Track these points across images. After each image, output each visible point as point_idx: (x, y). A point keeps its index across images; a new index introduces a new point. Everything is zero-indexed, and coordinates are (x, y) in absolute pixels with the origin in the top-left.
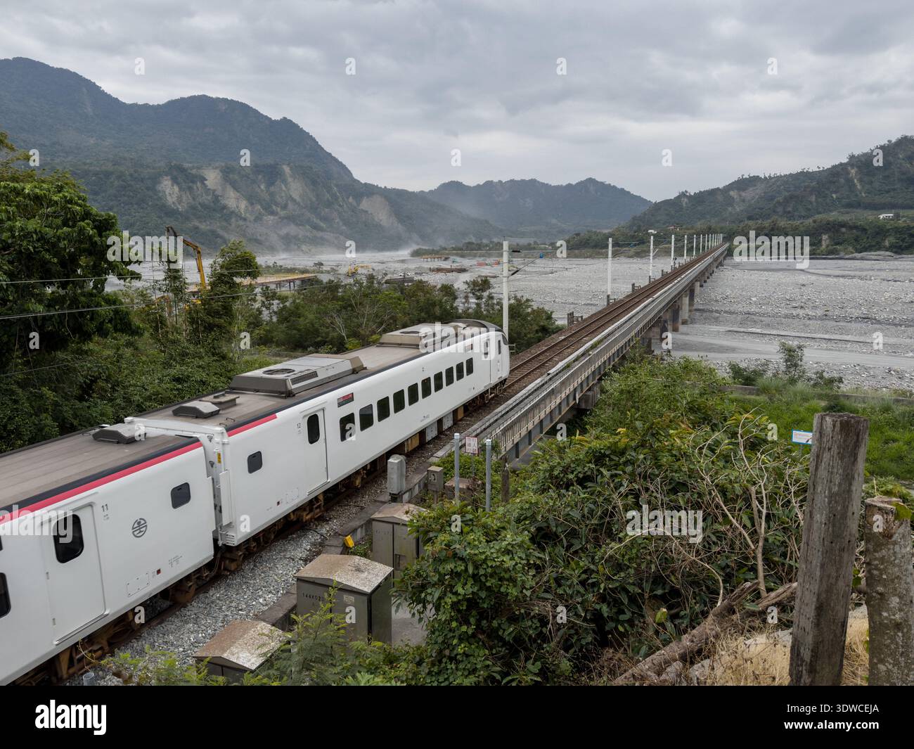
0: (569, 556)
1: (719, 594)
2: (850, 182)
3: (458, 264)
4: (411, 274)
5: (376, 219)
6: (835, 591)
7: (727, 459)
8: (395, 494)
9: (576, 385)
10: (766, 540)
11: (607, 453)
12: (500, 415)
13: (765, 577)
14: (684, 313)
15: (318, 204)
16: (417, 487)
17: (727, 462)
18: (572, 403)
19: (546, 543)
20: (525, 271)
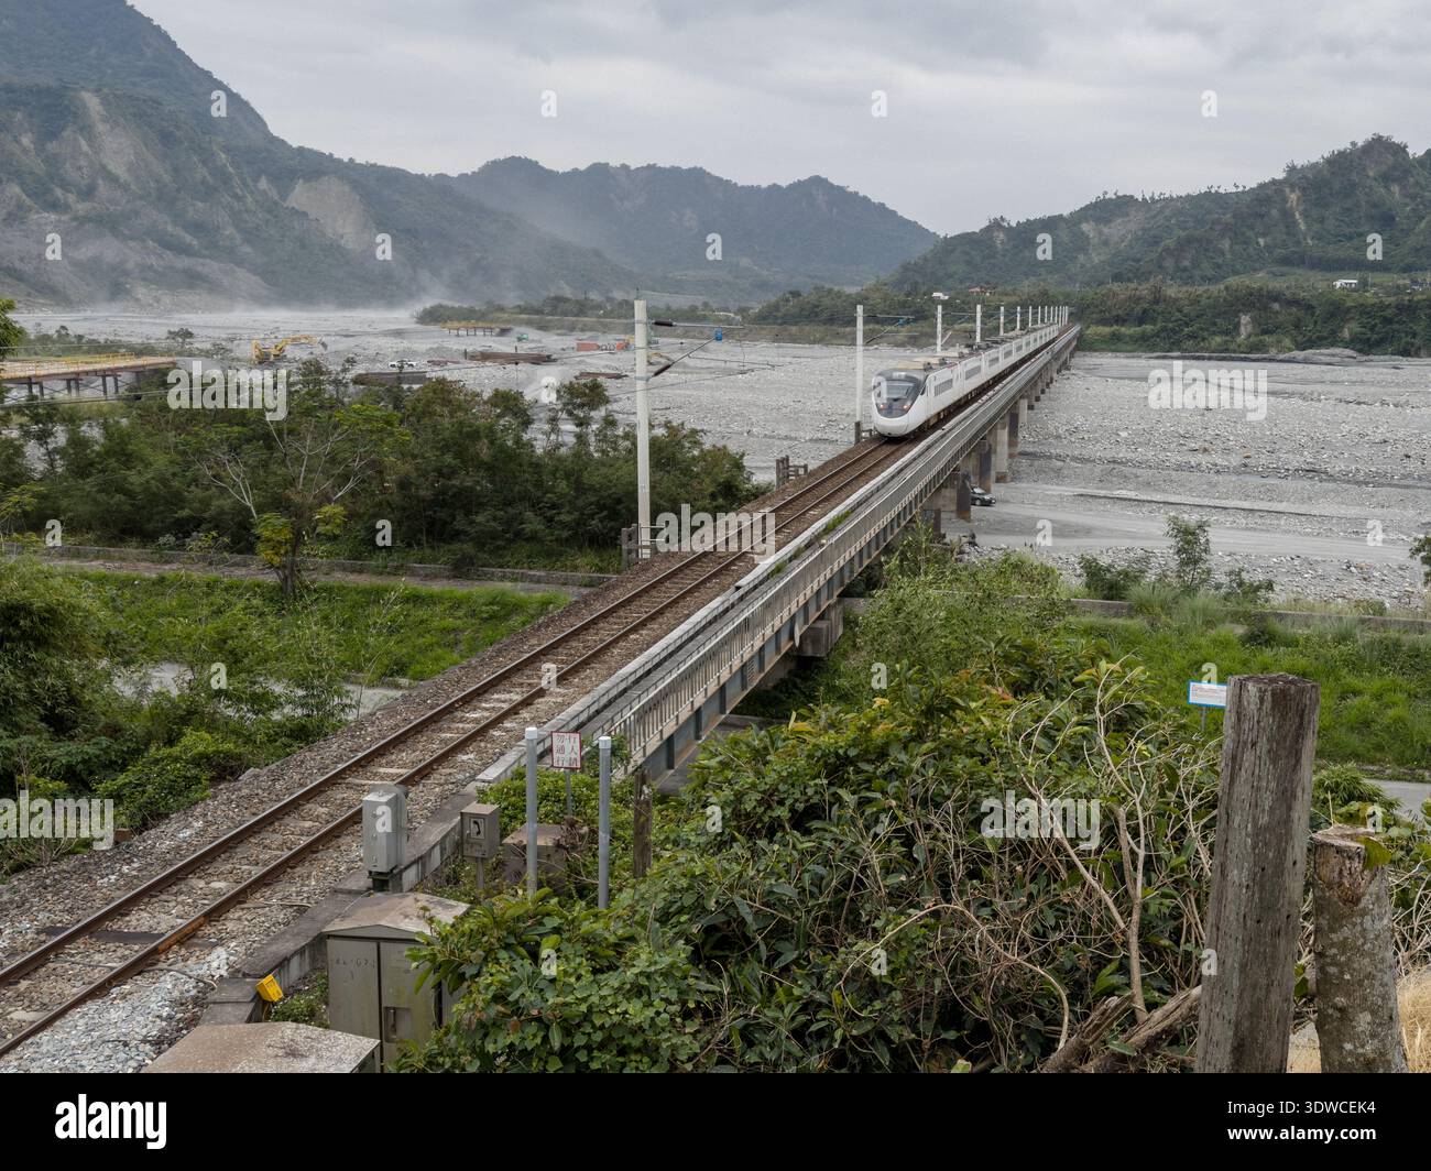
0: (772, 979)
1: (1061, 1025)
2: (1287, 214)
3: (533, 345)
4: (418, 365)
5: (329, 232)
6: (1265, 1013)
7: (1076, 754)
8: (381, 874)
9: (794, 610)
10: (1145, 907)
11: (852, 753)
12: (632, 678)
13: (1143, 979)
14: (1001, 462)
15: (178, 190)
16: (437, 852)
17: (1074, 759)
18: (785, 647)
19: (724, 960)
20: (685, 366)
